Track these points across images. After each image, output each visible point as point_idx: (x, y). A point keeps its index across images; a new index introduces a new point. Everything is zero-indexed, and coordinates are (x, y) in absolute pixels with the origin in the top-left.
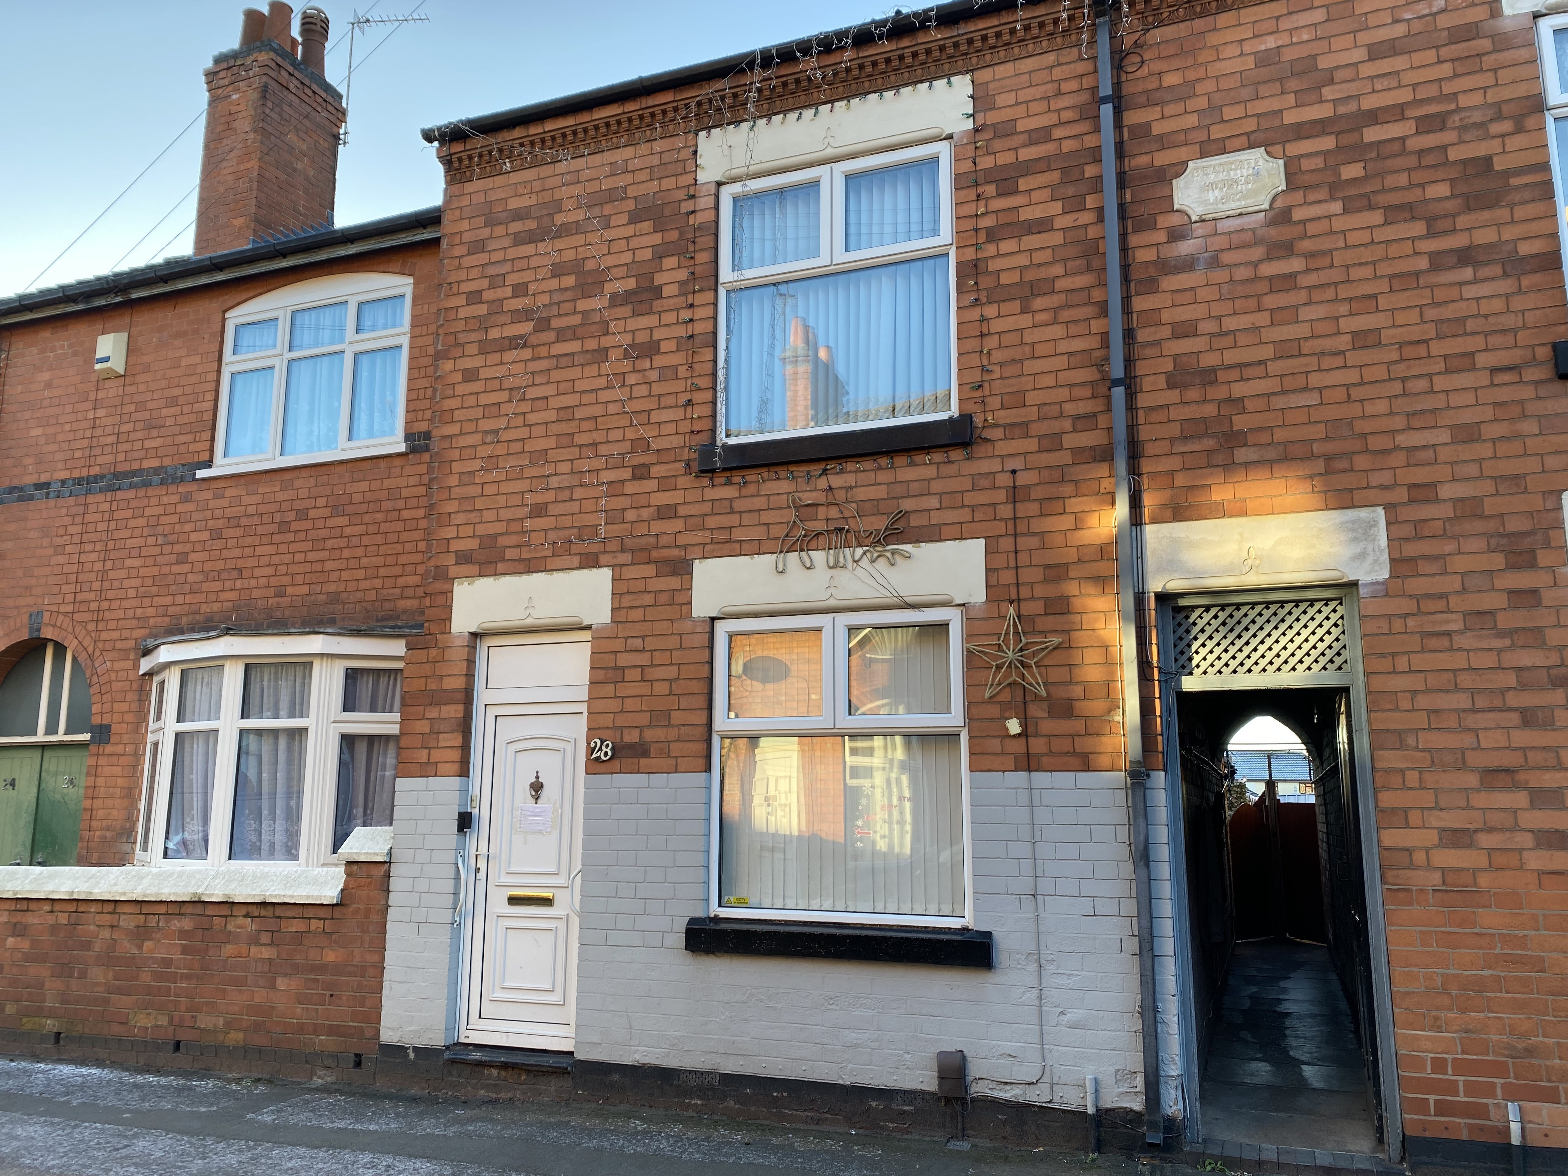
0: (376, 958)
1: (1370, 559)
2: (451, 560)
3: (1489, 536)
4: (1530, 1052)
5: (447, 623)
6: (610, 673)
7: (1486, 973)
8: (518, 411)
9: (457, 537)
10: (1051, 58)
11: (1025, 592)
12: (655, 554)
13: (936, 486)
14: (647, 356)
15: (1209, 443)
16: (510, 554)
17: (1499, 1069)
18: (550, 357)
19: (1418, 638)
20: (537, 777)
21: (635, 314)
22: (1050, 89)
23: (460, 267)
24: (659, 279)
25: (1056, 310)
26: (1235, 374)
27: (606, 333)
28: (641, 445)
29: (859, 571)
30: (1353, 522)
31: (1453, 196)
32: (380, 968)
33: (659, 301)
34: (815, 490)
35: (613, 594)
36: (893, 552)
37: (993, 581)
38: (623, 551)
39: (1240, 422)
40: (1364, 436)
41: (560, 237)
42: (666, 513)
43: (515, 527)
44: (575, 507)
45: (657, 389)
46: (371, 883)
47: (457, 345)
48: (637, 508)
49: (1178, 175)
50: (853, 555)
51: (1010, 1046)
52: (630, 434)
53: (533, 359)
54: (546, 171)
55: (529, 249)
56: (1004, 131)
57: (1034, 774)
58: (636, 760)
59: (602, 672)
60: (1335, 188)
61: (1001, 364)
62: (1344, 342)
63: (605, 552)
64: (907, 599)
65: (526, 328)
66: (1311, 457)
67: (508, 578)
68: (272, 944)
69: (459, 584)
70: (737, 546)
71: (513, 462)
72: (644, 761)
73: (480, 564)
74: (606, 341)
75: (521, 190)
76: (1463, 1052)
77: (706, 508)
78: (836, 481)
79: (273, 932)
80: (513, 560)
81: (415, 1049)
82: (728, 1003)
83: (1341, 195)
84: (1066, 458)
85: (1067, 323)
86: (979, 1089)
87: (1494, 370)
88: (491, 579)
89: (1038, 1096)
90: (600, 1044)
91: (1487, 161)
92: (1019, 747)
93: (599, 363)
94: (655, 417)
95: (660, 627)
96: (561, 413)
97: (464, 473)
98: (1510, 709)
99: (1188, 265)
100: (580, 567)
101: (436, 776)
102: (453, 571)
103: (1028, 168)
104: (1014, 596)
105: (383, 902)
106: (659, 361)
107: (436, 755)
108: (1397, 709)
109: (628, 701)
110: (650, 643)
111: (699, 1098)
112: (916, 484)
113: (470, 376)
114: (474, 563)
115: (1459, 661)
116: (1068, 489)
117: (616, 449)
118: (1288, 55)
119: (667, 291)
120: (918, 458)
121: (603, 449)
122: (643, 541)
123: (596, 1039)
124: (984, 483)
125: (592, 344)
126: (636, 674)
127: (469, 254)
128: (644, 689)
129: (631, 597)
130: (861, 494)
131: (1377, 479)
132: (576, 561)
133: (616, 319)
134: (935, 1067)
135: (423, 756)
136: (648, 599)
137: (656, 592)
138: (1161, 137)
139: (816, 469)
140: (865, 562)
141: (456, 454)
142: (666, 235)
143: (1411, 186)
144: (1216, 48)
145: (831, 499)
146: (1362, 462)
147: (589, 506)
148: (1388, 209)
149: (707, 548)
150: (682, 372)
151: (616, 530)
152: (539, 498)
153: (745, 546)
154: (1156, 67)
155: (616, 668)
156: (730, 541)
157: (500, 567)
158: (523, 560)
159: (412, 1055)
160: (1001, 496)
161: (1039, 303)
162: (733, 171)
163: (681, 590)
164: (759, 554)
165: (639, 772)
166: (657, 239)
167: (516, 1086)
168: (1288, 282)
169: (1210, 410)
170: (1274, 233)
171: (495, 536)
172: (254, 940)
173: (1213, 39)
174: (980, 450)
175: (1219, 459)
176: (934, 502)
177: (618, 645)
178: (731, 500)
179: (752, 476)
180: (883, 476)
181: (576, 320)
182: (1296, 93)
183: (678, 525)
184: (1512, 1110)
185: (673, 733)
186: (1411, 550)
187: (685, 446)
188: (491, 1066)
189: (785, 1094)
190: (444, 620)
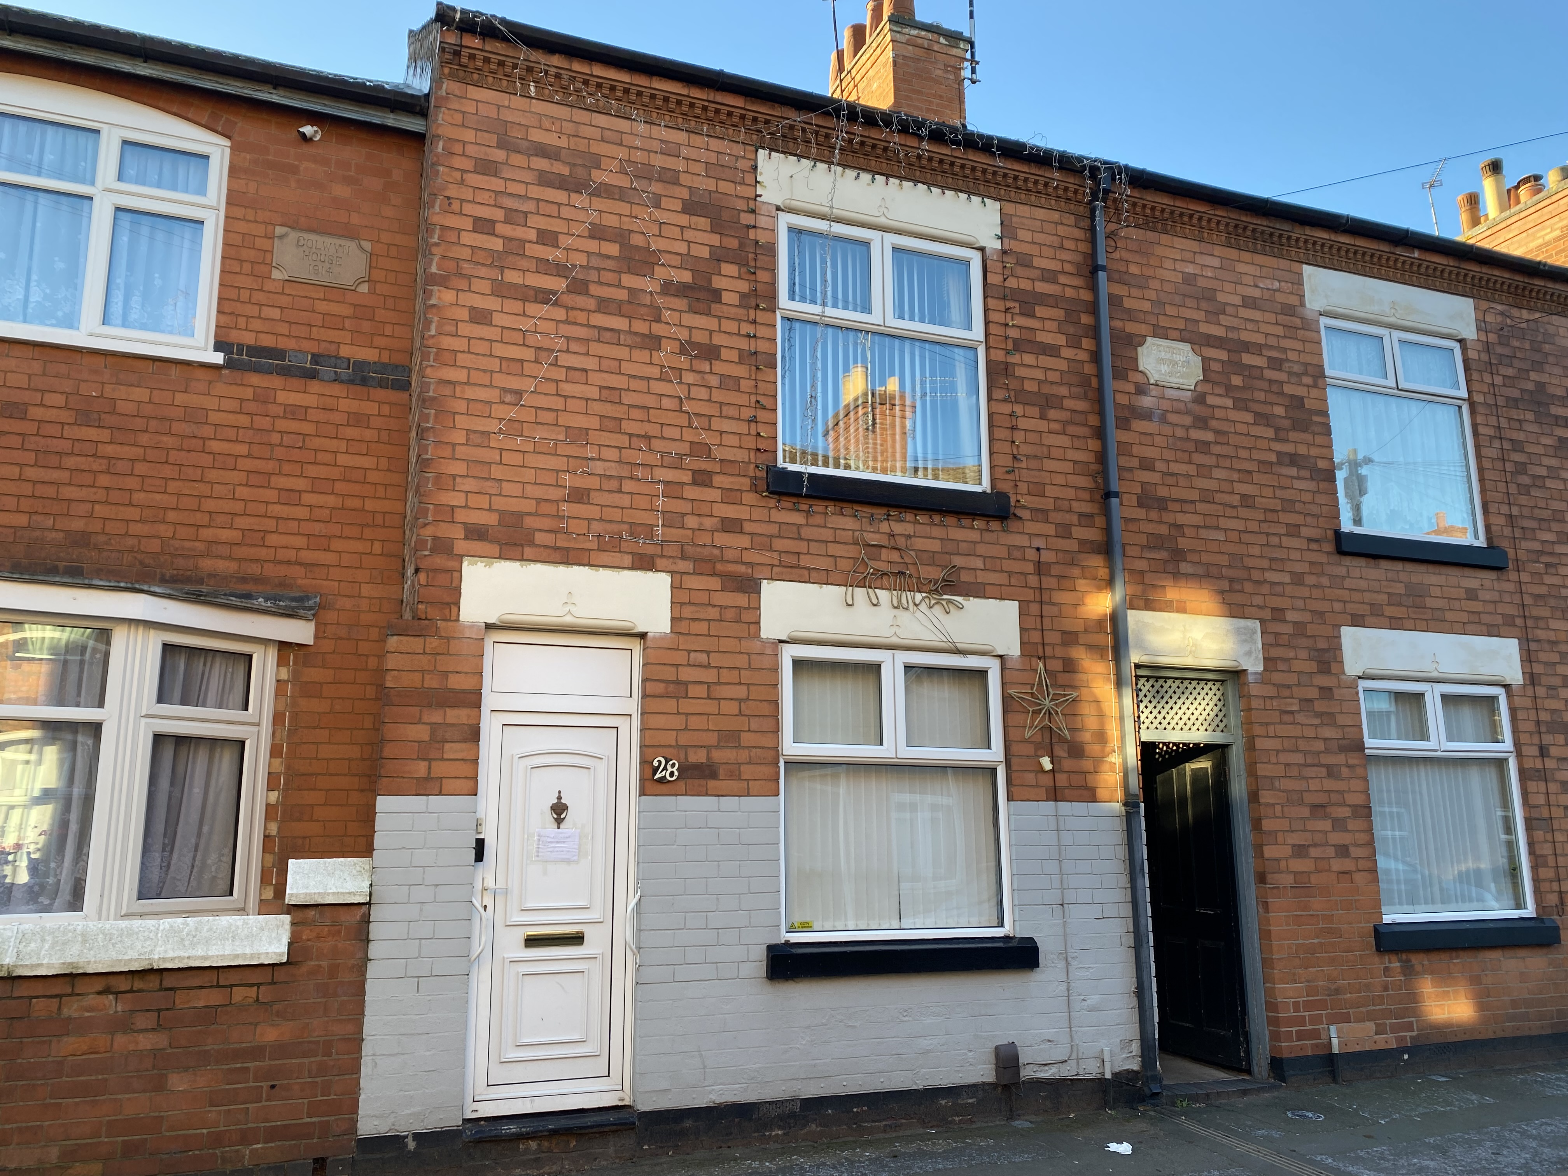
0: (351, 1028)
1: (1254, 656)
2: (458, 533)
3: (1310, 649)
4: (1337, 991)
5: (454, 609)
6: (672, 687)
7: (1316, 941)
8: (548, 376)
9: (466, 506)
10: (1056, 216)
11: (1049, 651)
12: (719, 567)
13: (981, 549)
14: (706, 359)
15: (1163, 555)
16: (540, 538)
17: (1323, 1005)
18: (588, 326)
19: (1278, 713)
20: (559, 798)
21: (692, 310)
22: (1056, 241)
23: (462, 182)
24: (718, 282)
25: (1065, 423)
26: (1177, 507)
27: (658, 320)
28: (700, 449)
29: (918, 614)
30: (1245, 628)
31: (1286, 417)
32: (356, 1041)
33: (718, 305)
34: (878, 532)
35: (672, 602)
36: (949, 601)
37: (1026, 640)
38: (684, 557)
39: (1183, 543)
40: (1249, 568)
41: (599, 196)
42: (730, 526)
43: (546, 508)
44: (626, 500)
45: (717, 396)
46: (339, 932)
47: (462, 275)
48: (699, 515)
49: (1141, 344)
50: (913, 599)
51: (1049, 1033)
52: (689, 435)
53: (567, 322)
54: (581, 116)
55: (560, 196)
56: (1024, 261)
57: (1059, 803)
58: (703, 782)
59: (662, 685)
60: (1229, 389)
61: (1028, 457)
62: (1235, 500)
63: (662, 556)
64: (958, 645)
65: (560, 284)
66: (1221, 577)
67: (539, 566)
68: (158, 1027)
69: (470, 564)
70: (806, 573)
71: (540, 433)
72: (712, 783)
73: (501, 545)
74: (658, 329)
75: (547, 124)
76: (1308, 996)
77: (773, 529)
78: (898, 528)
79: (159, 1011)
80: (546, 547)
81: (417, 1136)
82: (808, 1027)
83: (1232, 395)
84: (1072, 545)
85: (1072, 436)
86: (1026, 1073)
87: (1310, 540)
88: (516, 565)
89: (1068, 1071)
90: (670, 1090)
91: (1301, 399)
92: (1047, 780)
93: (650, 350)
94: (716, 424)
95: (727, 644)
96: (605, 393)
97: (475, 432)
98: (1322, 765)
99: (1147, 415)
100: (633, 568)
101: (440, 794)
102: (460, 546)
103: (1043, 299)
104: (1041, 654)
105: (360, 955)
106: (719, 367)
107: (439, 769)
108: (1269, 762)
109: (692, 719)
110: (715, 660)
111: (780, 1128)
112: (965, 544)
113: (480, 317)
114: (491, 542)
115: (1296, 731)
116: (1076, 572)
117: (675, 448)
118: (1201, 282)
119: (726, 297)
120: (966, 522)
121: (657, 444)
122: (706, 552)
123: (664, 1085)
124: (1017, 554)
125: (641, 327)
126: (702, 691)
127: (475, 172)
128: (710, 707)
129: (693, 608)
130: (920, 544)
131: (1258, 600)
132: (627, 560)
133: (669, 309)
134: (993, 1059)
135: (421, 768)
136: (713, 613)
137: (721, 607)
138: (1129, 311)
139: (880, 512)
140: (923, 607)
141: (461, 406)
142: (725, 239)
143: (1265, 403)
144: (1161, 258)
145: (892, 543)
146: (1248, 587)
147: (643, 502)
148: (1257, 414)
149: (776, 569)
150: (746, 385)
151: (675, 534)
152: (581, 482)
153: (814, 574)
154: (1126, 255)
155: (678, 682)
156: (798, 567)
157: (528, 551)
158: (559, 548)
159: (411, 1145)
160: (1030, 568)
161: (1052, 414)
162: (793, 202)
163: (749, 608)
164: (827, 584)
165: (707, 795)
166: (715, 240)
167: (563, 1156)
168: (1203, 447)
169: (1164, 530)
170: (1197, 409)
171: (521, 515)
172: (122, 1025)
173: (1159, 251)
174: (1013, 525)
175: (1170, 567)
176: (979, 563)
177: (680, 658)
178: (799, 526)
179: (819, 507)
180: (937, 532)
181: (623, 295)
182: (1206, 311)
183: (744, 541)
184: (1333, 1030)
185: (744, 755)
186: (1275, 652)
187: (749, 462)
188: (527, 1139)
189: (865, 1108)
190: (448, 604)
